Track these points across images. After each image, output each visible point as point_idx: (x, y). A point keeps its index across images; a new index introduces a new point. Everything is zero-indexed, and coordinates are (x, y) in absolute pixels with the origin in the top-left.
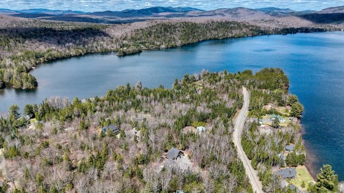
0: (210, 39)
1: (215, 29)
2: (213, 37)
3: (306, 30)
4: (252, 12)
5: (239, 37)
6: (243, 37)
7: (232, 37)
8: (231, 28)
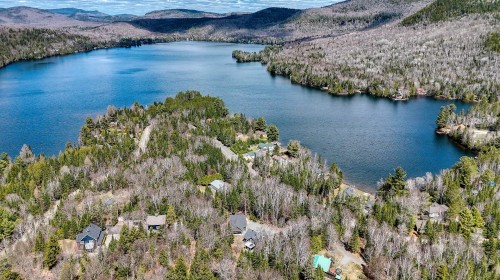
0: (21, 60)
1: (23, 43)
2: (23, 55)
3: (150, 42)
4: (47, 14)
5: (68, 54)
6: (73, 53)
7: (57, 55)
8: (48, 39)
